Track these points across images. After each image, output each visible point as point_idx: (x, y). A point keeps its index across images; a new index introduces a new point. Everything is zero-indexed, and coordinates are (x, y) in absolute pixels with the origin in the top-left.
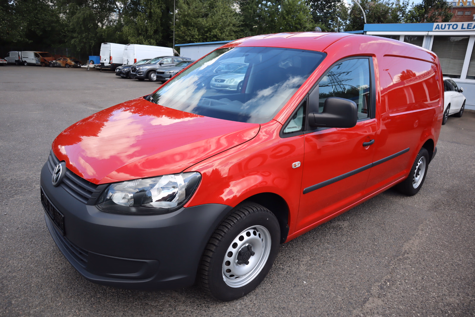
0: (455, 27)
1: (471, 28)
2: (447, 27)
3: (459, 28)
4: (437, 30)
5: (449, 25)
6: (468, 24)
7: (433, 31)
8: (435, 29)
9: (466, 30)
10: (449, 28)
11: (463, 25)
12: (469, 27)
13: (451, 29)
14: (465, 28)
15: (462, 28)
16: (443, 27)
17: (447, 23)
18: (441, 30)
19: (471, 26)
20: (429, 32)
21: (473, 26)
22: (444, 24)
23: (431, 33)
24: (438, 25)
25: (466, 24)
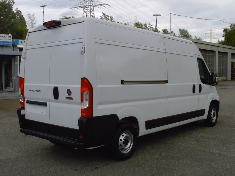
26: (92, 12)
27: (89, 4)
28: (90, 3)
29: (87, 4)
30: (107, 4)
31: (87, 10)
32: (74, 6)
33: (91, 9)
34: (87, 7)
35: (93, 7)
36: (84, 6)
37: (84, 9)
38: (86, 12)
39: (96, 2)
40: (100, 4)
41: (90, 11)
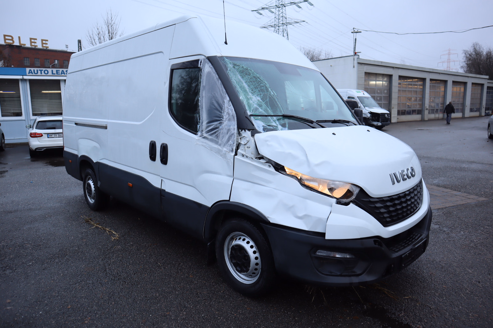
0: (46, 72)
1: (59, 74)
2: (39, 72)
3: (50, 73)
4: (31, 74)
5: (41, 71)
6: (57, 71)
7: (27, 75)
8: (29, 73)
9: (56, 75)
10: (41, 73)
11: (52, 71)
12: (58, 73)
13: (43, 74)
14: (55, 74)
15: (53, 73)
16: (36, 72)
17: (38, 69)
18: (34, 74)
19: (59, 72)
20: (24, 76)
21: (61, 72)
22: (36, 69)
23: (25, 77)
24: (30, 70)
25: (55, 70)
26: (285, 32)
27: (282, 22)
28: (283, 20)
29: (279, 22)
30: (304, 21)
31: (278, 29)
32: (263, 26)
33: (284, 28)
34: (279, 27)
35: (287, 25)
36: (275, 25)
37: (275, 28)
38: (278, 32)
39: (290, 19)
40: (296, 21)
41: (283, 31)
